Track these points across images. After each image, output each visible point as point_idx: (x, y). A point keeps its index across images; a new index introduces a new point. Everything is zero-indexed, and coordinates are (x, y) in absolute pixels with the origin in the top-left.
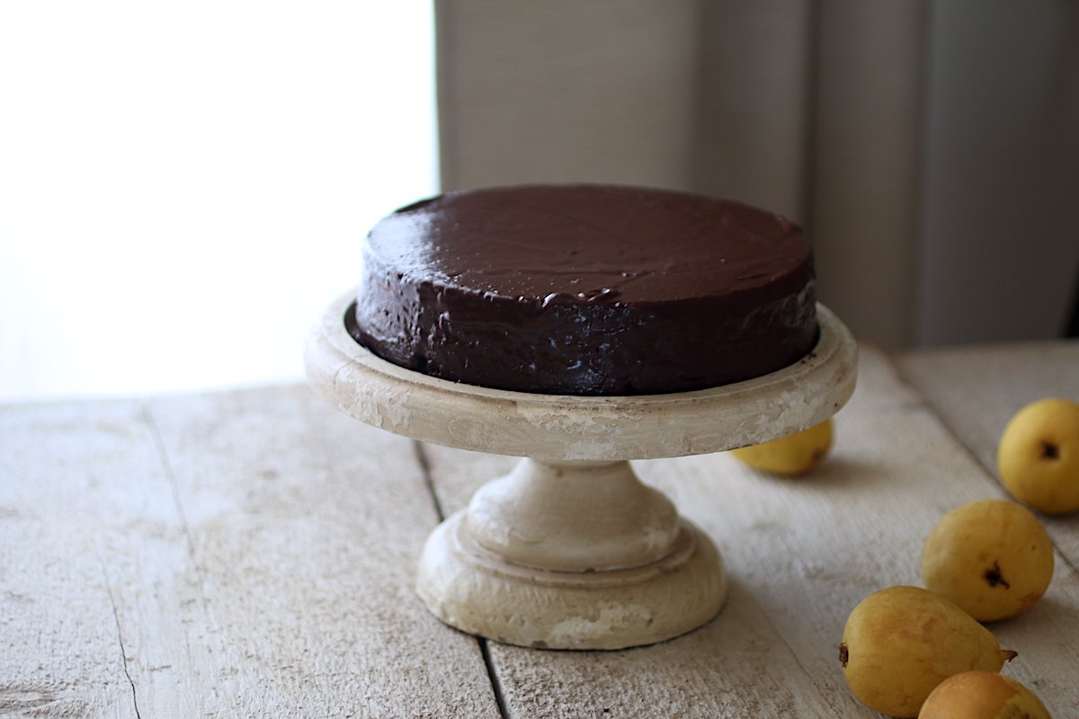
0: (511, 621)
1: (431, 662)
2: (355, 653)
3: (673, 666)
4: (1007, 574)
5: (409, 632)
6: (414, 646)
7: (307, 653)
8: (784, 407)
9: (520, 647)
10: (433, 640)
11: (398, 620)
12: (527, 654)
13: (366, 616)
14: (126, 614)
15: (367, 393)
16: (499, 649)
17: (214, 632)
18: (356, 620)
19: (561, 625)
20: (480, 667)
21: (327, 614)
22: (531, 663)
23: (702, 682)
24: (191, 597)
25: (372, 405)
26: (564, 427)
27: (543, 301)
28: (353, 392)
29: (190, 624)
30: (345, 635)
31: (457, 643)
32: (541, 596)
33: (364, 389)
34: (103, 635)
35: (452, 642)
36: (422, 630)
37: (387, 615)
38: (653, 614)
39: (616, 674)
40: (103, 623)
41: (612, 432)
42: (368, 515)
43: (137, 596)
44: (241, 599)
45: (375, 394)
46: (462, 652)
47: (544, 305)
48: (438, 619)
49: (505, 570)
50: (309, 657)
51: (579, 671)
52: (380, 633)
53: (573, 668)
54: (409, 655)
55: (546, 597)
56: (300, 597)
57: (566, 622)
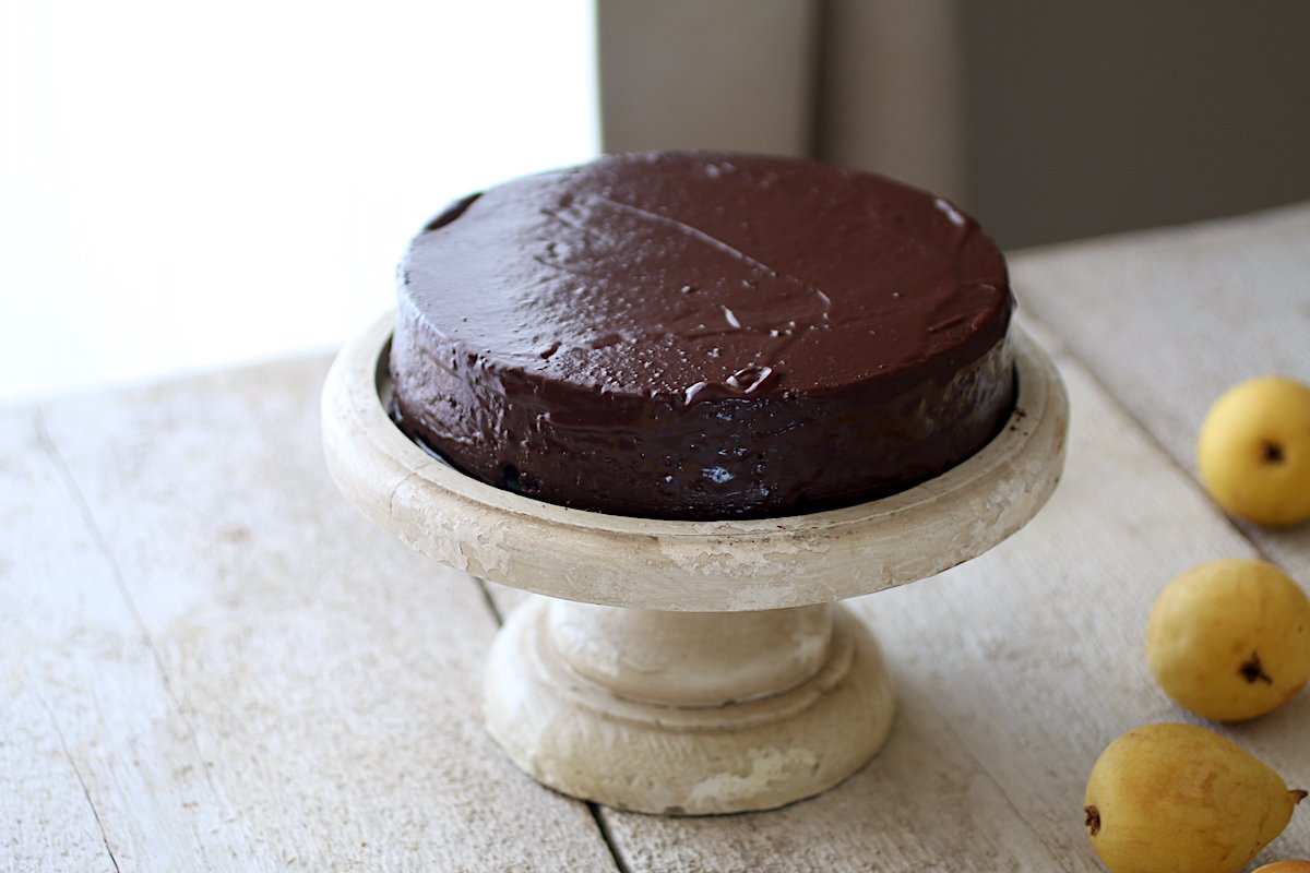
0: (635, 782)
1: (536, 850)
2: (431, 843)
3: (854, 829)
4: (1269, 666)
5: (493, 799)
6: (507, 824)
7: (367, 850)
8: (1003, 505)
9: (648, 815)
10: (529, 811)
11: (475, 781)
12: (659, 825)
13: (429, 777)
14: (102, 798)
15: (444, 526)
16: (620, 820)
17: (232, 821)
18: (418, 785)
19: (702, 785)
20: (602, 851)
21: (377, 778)
22: (669, 841)
23: (898, 852)
24: (186, 764)
25: (452, 541)
26: (728, 571)
27: (685, 396)
28: (422, 521)
29: (196, 809)
30: (410, 814)
31: (563, 816)
32: (673, 748)
33: (438, 519)
34: (82, 841)
35: (554, 814)
36: (510, 796)
37: (457, 774)
38: (819, 756)
39: (783, 850)
40: (76, 817)
41: (792, 571)
42: (389, 598)
43: (111, 764)
44: (254, 760)
45: (455, 527)
46: (573, 829)
47: (687, 402)
48: (528, 775)
49: (618, 710)
50: (370, 855)
51: (736, 849)
52: (456, 805)
53: (725, 845)
54: (504, 842)
55: (679, 749)
56: (333, 752)
57: (710, 781)
